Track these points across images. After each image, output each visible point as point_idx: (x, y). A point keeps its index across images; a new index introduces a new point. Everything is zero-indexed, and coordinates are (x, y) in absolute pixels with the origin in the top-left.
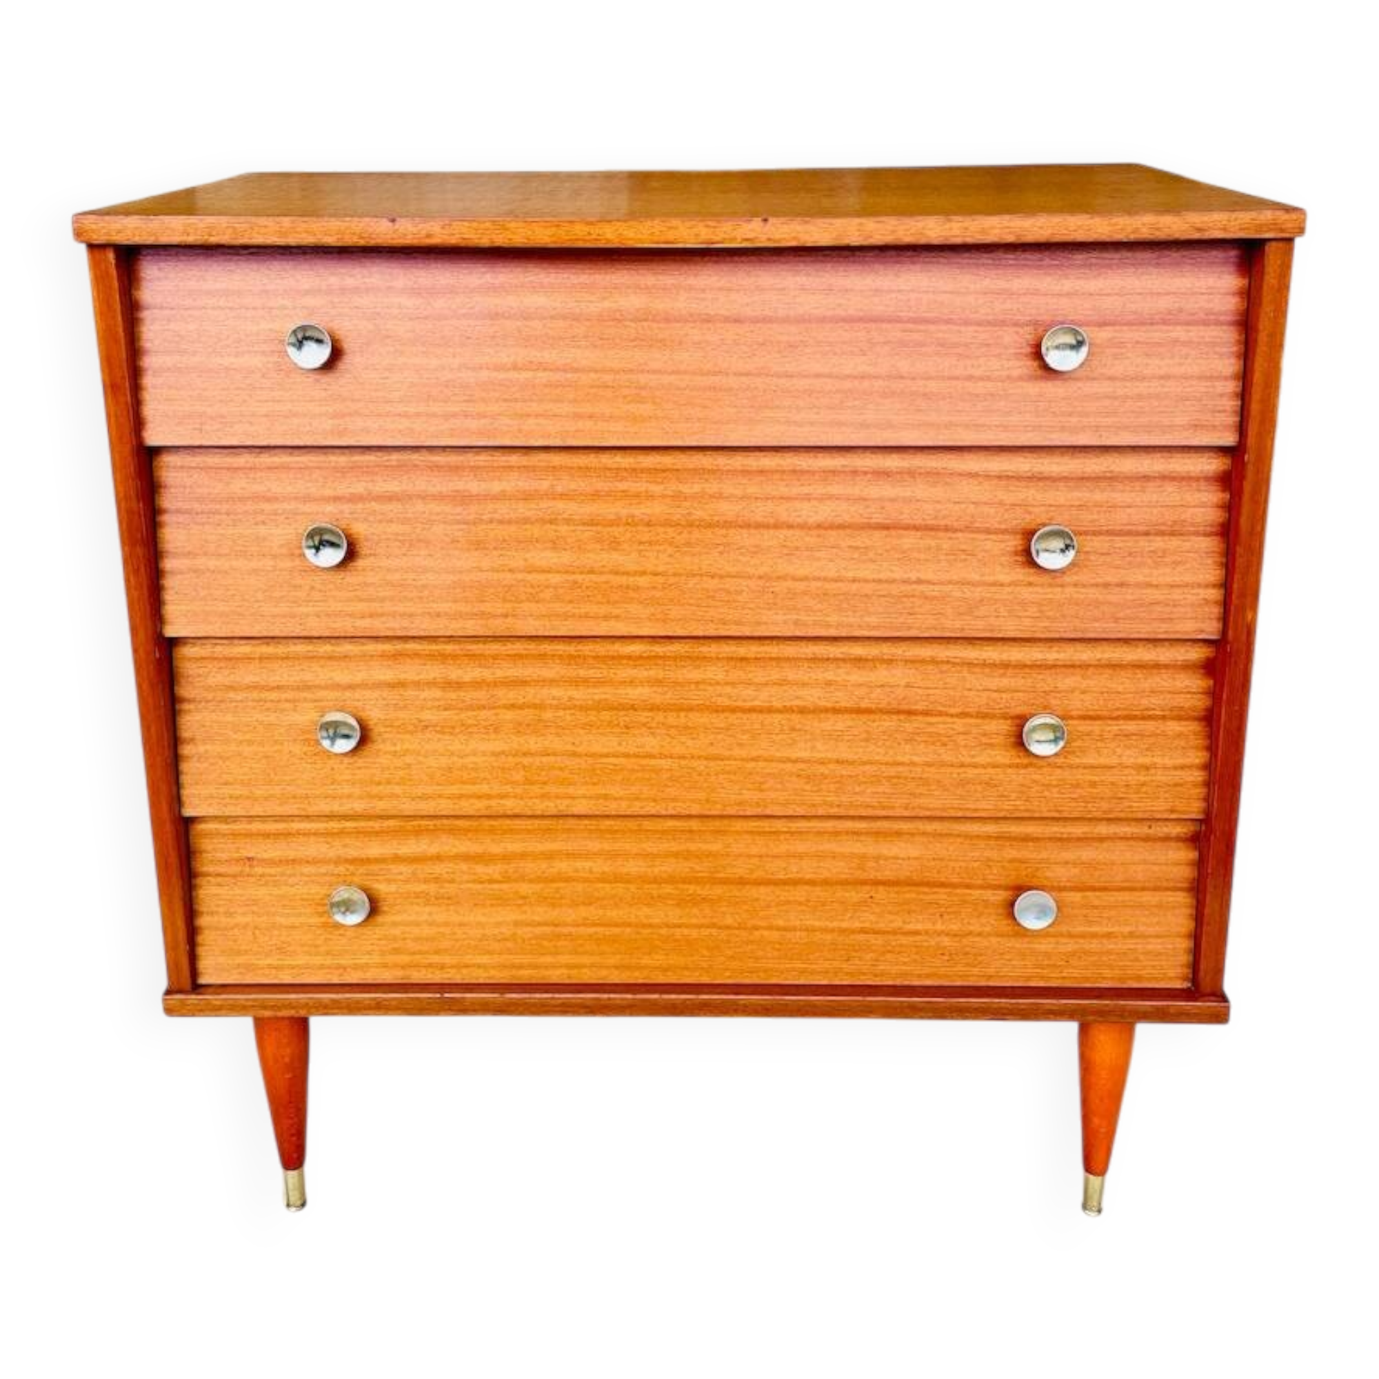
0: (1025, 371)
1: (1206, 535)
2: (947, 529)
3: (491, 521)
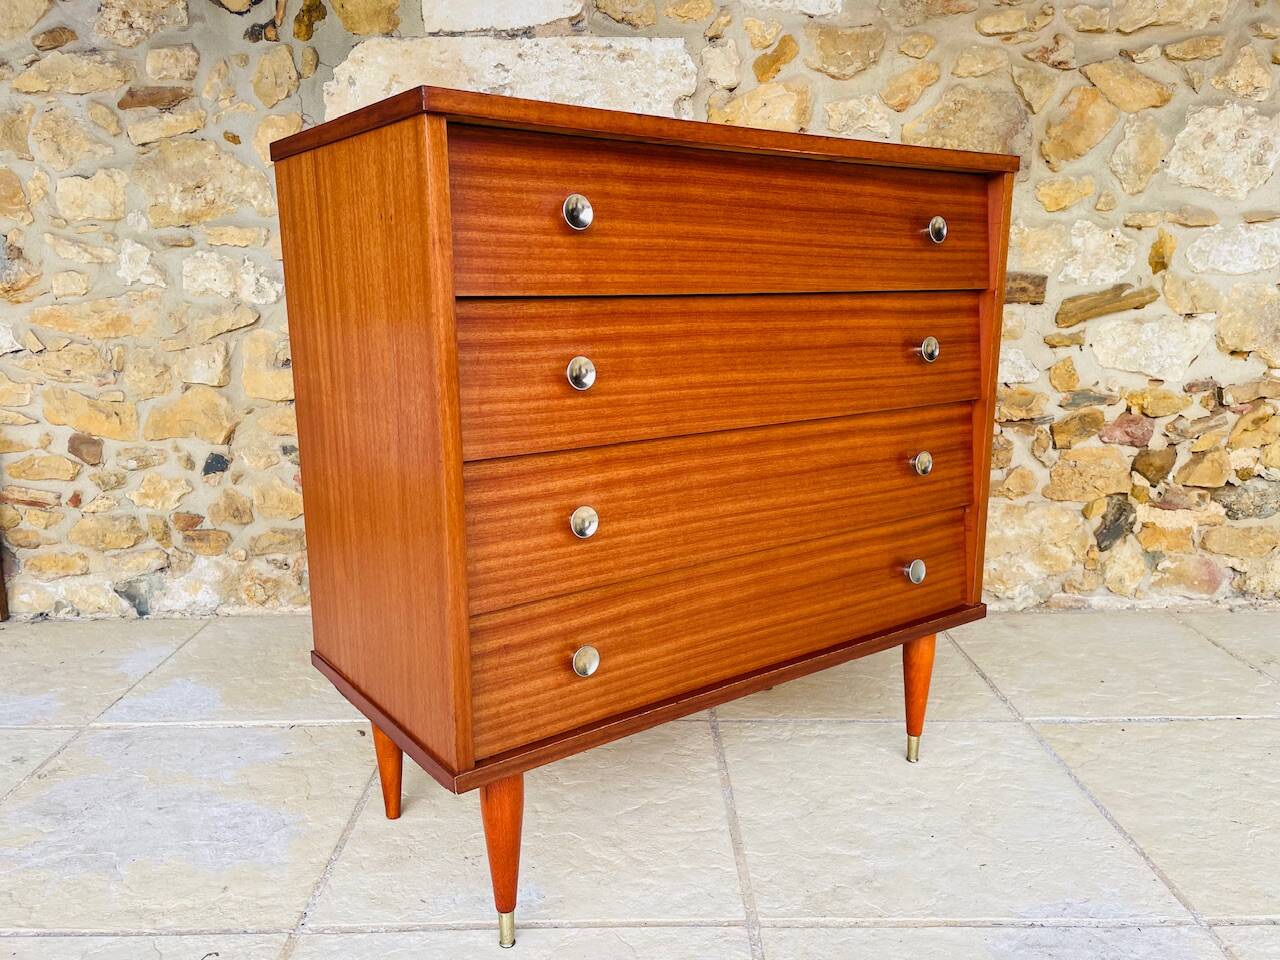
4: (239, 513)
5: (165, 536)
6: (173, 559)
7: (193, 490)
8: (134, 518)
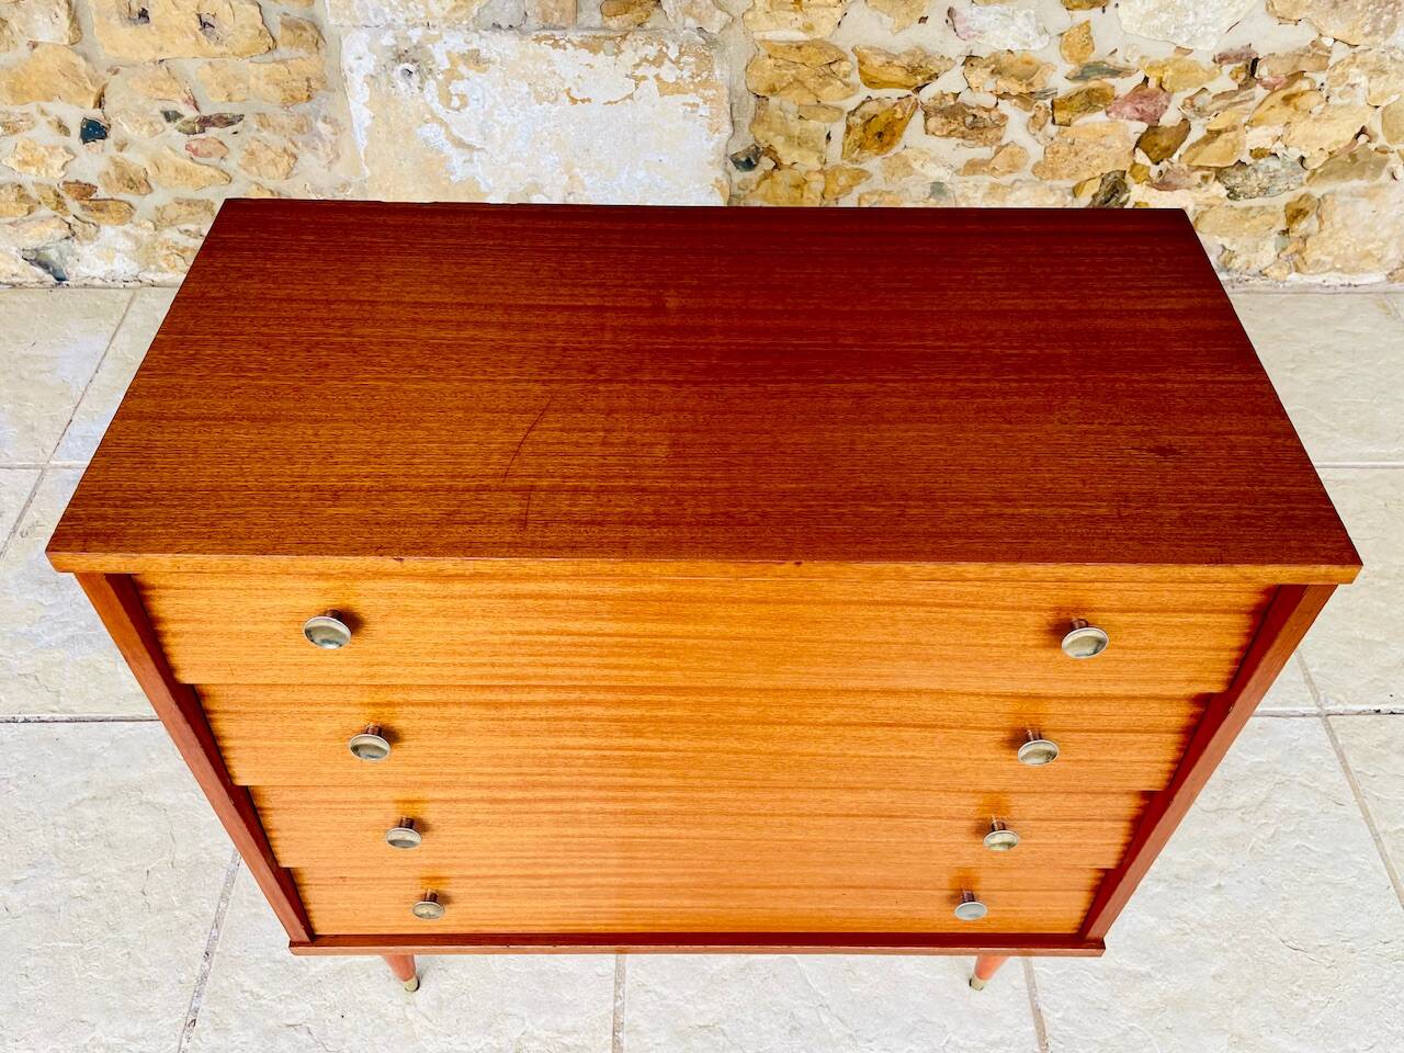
0: (1042, 642)
1: (1173, 733)
2: (943, 727)
3: (524, 719)
4: (137, 183)
5: (60, 204)
6: (75, 229)
7: (75, 156)
8: (20, 186)
